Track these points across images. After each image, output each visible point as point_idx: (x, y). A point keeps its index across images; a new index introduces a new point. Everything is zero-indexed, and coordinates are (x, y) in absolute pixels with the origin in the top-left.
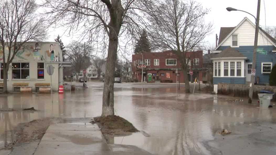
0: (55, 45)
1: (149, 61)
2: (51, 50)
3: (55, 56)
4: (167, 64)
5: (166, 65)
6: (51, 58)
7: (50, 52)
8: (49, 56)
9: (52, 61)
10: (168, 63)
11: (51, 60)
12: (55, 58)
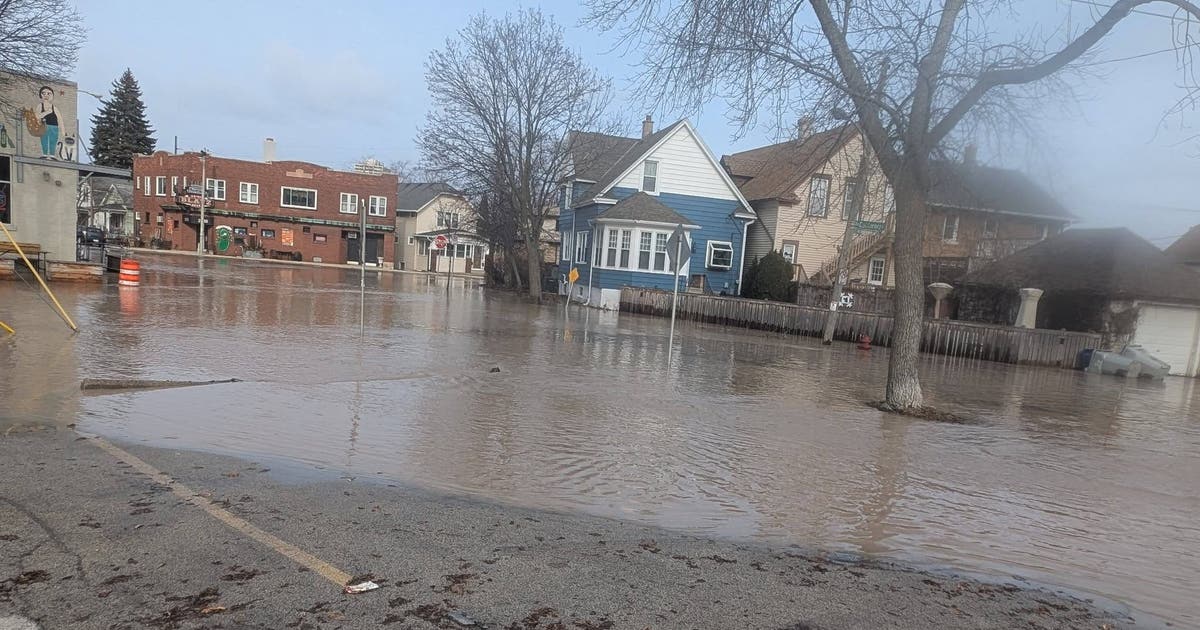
0: (62, 93)
1: (221, 184)
2: (43, 111)
3: (61, 137)
4: (284, 203)
5: (282, 205)
6: (44, 143)
7: (40, 116)
8: (33, 132)
9: (49, 156)
10: (287, 201)
11: (45, 152)
12: (64, 145)
